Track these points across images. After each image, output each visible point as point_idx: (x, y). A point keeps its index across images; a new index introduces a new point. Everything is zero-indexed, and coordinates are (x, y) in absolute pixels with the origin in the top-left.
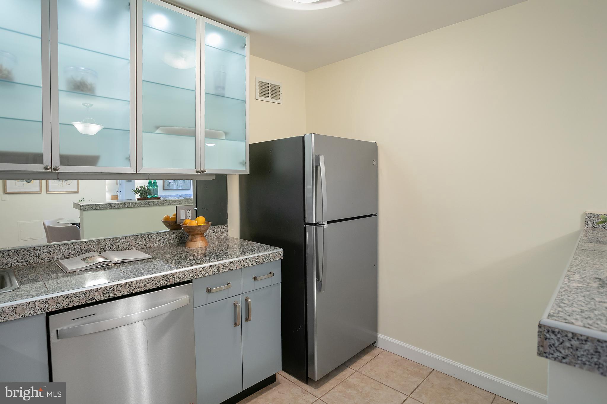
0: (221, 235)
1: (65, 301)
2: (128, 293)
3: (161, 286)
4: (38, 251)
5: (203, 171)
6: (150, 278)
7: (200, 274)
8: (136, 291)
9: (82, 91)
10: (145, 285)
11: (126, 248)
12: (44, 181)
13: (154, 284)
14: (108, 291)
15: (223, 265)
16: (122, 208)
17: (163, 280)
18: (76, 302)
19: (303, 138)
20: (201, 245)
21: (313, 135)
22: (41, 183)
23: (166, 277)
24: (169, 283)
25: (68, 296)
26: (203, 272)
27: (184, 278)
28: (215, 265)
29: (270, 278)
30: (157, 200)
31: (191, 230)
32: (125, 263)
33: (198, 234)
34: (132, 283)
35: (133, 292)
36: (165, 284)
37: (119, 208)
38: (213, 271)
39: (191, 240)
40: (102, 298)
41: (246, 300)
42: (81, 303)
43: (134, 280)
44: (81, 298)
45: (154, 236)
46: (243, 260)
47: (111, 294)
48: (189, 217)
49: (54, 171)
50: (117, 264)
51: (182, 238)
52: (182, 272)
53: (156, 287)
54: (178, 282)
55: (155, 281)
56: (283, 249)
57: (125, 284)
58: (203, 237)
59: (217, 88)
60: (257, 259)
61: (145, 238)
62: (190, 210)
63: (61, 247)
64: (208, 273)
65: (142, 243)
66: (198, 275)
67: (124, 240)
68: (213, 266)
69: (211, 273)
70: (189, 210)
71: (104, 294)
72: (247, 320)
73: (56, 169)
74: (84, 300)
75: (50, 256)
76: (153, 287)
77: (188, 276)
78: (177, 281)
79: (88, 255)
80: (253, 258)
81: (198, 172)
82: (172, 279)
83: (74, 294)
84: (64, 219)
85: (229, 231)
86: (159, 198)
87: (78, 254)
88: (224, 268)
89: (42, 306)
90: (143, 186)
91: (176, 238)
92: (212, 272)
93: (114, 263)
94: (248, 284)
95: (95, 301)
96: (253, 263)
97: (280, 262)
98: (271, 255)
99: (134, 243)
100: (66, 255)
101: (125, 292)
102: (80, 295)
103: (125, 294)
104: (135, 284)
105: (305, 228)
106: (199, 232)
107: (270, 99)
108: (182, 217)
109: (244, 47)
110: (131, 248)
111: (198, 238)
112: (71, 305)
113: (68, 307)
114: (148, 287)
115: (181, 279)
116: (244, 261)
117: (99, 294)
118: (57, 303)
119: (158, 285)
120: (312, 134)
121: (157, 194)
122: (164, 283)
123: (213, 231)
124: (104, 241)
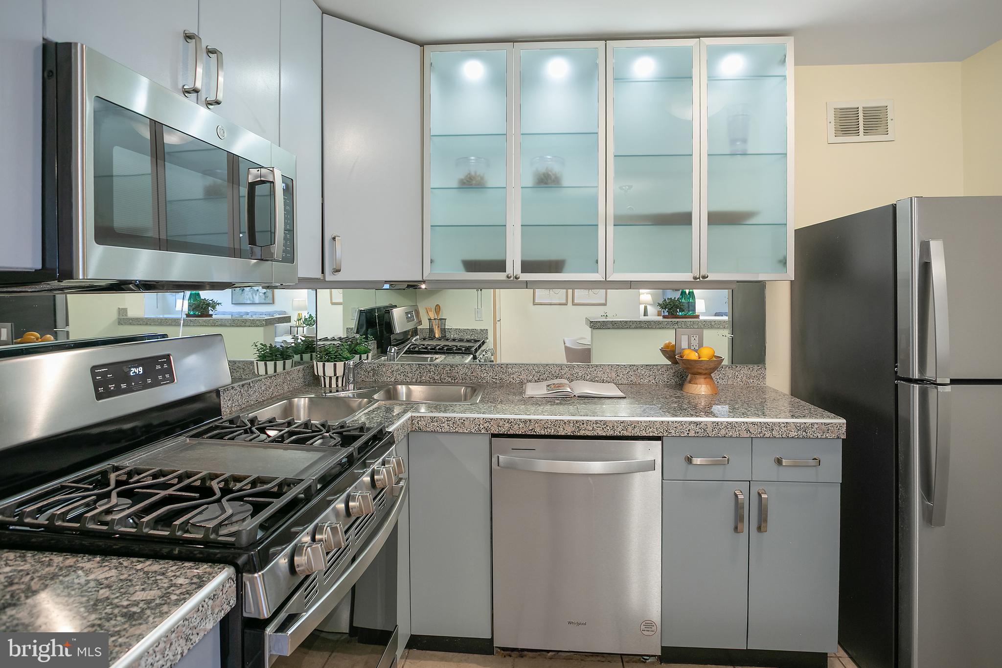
0: (752, 381)
1: (506, 425)
2: (572, 434)
3: (615, 435)
4: (510, 369)
5: (704, 277)
6: (601, 421)
7: (674, 432)
8: (582, 433)
9: (546, 183)
10: (593, 428)
11: (603, 380)
12: (570, 291)
13: (605, 430)
14: (550, 426)
15: (714, 424)
16: (641, 328)
17: (617, 427)
18: (515, 430)
19: (894, 207)
20: (705, 392)
21: (915, 201)
22: (567, 293)
23: (622, 424)
24: (626, 433)
25: (509, 421)
26: (679, 428)
27: (648, 431)
28: (700, 423)
29: (814, 468)
30: (691, 320)
31: (689, 366)
32: (588, 397)
33: (700, 374)
34: (577, 422)
35: (579, 434)
36: (620, 433)
37: (636, 328)
38: (697, 431)
39: (690, 382)
40: (543, 433)
41: (759, 493)
42: (520, 433)
43: (580, 419)
44: (520, 426)
45: (642, 369)
46: (753, 424)
47: (553, 430)
48: (695, 346)
49: (516, 280)
50: (578, 397)
51: (683, 377)
52: (645, 422)
53: (608, 435)
54: (640, 435)
55: (607, 426)
56: (845, 421)
57: (569, 421)
58: (707, 380)
59: (733, 141)
60: (783, 428)
61: (628, 370)
62: (697, 336)
63: (532, 368)
64: (688, 432)
65: (625, 377)
66: (671, 431)
67: (601, 369)
68: (697, 424)
69: (692, 434)
70: (695, 336)
71: (545, 428)
72: (759, 529)
73: (517, 278)
74: (524, 430)
75: (521, 377)
76: (604, 434)
77: (655, 430)
78: (638, 433)
79: (556, 381)
80: (774, 424)
81: (695, 278)
82: (630, 429)
83: (514, 419)
84: (585, 338)
85: (767, 377)
86: (697, 317)
87: (548, 379)
88: (717, 430)
89: (486, 425)
90: (671, 298)
91: (673, 376)
92: (693, 432)
93: (575, 396)
94: (764, 469)
95: (535, 434)
96: (773, 432)
97: (840, 444)
98: (816, 426)
99: (614, 375)
100: (536, 379)
101: (569, 431)
102: (520, 423)
103: (569, 434)
104: (581, 424)
105: (896, 385)
106: (700, 371)
107: (862, 137)
108: (684, 345)
109: (784, 61)
110: (609, 381)
111: (701, 380)
112: (511, 432)
113: (509, 433)
114: (598, 431)
115: (644, 432)
116: (756, 426)
117: (540, 426)
118: (498, 426)
119: (610, 433)
120: (911, 199)
121: (694, 310)
122: (618, 431)
123: (737, 373)
124: (577, 367)
